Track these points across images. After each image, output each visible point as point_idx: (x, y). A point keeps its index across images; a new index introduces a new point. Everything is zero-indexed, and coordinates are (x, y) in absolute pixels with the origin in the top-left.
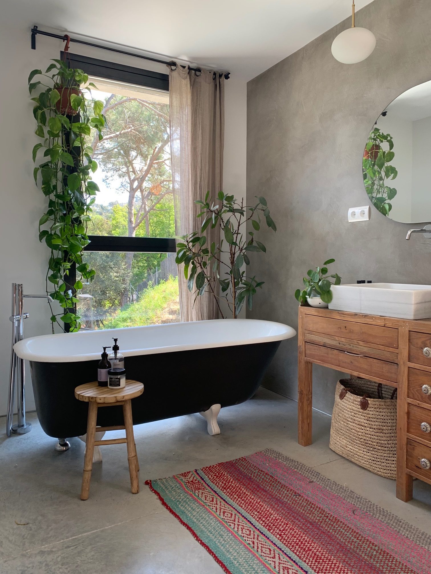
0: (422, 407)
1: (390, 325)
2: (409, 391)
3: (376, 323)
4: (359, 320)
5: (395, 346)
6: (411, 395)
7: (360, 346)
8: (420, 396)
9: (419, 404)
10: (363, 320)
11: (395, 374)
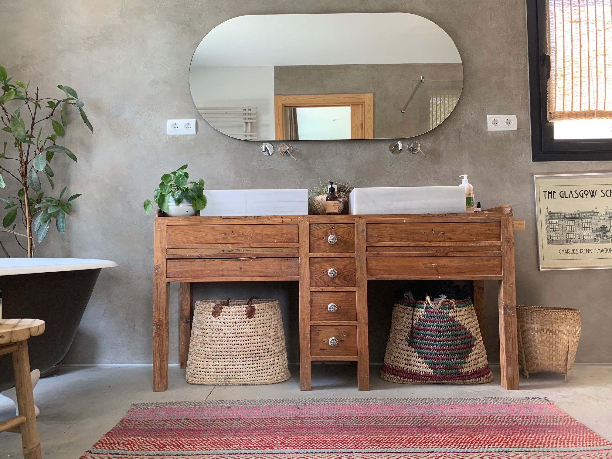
0: (326, 291)
1: (289, 221)
2: (312, 281)
3: (272, 222)
4: (250, 222)
5: (295, 240)
6: (313, 284)
7: (252, 249)
8: (322, 282)
9: (322, 289)
10: (255, 221)
11: (296, 267)
